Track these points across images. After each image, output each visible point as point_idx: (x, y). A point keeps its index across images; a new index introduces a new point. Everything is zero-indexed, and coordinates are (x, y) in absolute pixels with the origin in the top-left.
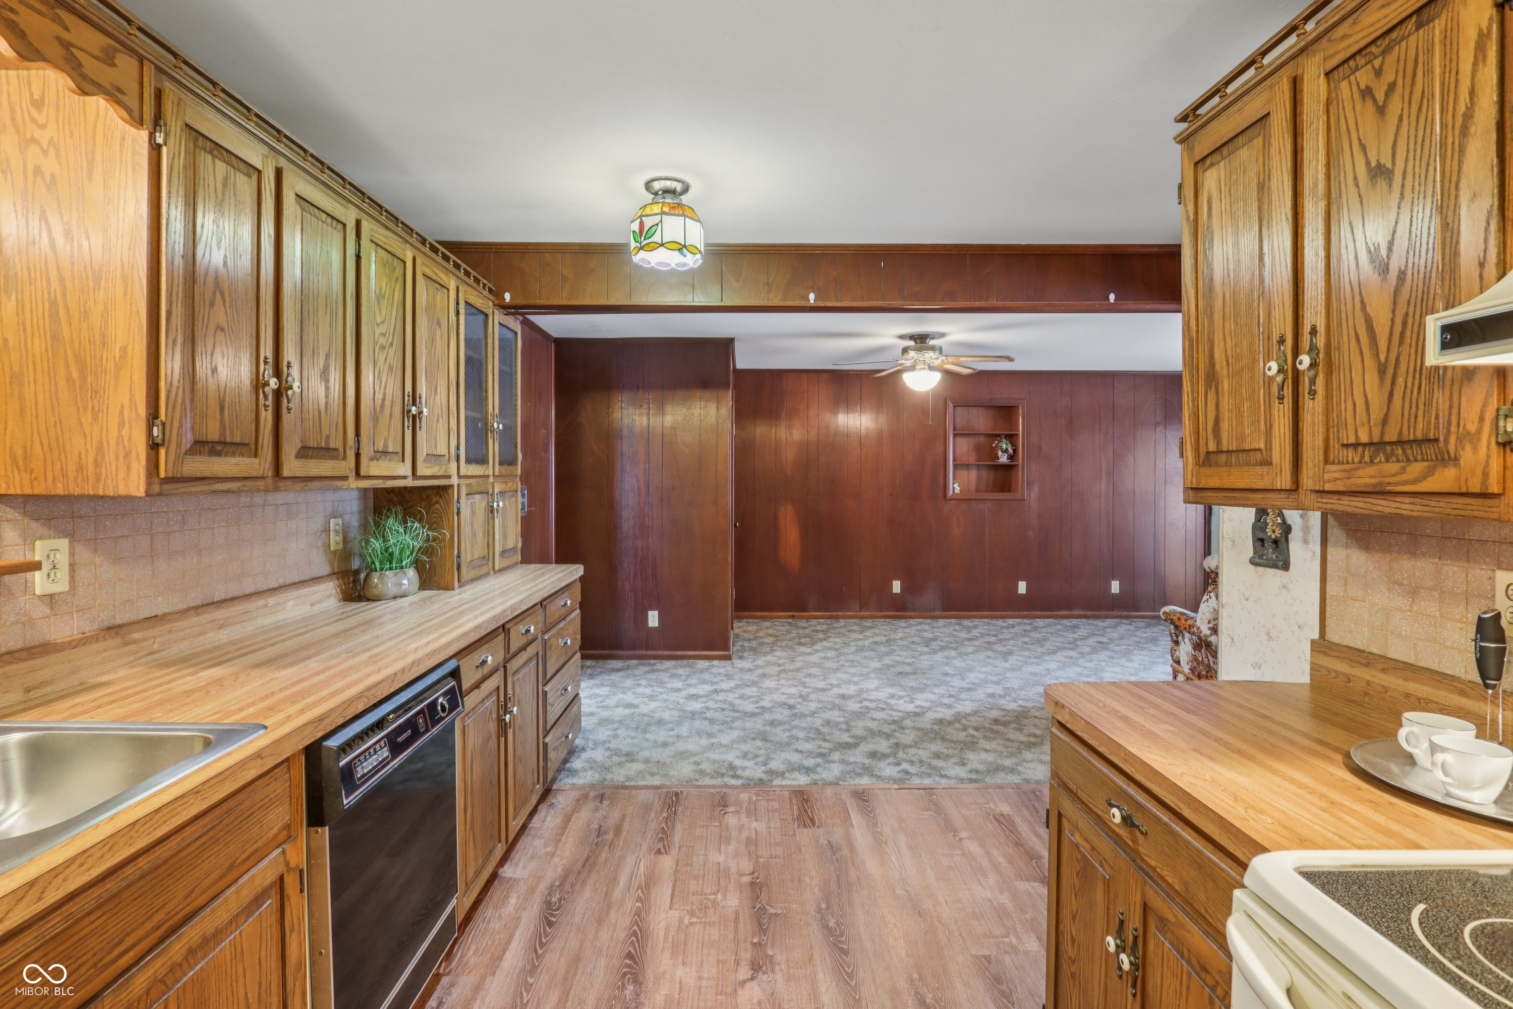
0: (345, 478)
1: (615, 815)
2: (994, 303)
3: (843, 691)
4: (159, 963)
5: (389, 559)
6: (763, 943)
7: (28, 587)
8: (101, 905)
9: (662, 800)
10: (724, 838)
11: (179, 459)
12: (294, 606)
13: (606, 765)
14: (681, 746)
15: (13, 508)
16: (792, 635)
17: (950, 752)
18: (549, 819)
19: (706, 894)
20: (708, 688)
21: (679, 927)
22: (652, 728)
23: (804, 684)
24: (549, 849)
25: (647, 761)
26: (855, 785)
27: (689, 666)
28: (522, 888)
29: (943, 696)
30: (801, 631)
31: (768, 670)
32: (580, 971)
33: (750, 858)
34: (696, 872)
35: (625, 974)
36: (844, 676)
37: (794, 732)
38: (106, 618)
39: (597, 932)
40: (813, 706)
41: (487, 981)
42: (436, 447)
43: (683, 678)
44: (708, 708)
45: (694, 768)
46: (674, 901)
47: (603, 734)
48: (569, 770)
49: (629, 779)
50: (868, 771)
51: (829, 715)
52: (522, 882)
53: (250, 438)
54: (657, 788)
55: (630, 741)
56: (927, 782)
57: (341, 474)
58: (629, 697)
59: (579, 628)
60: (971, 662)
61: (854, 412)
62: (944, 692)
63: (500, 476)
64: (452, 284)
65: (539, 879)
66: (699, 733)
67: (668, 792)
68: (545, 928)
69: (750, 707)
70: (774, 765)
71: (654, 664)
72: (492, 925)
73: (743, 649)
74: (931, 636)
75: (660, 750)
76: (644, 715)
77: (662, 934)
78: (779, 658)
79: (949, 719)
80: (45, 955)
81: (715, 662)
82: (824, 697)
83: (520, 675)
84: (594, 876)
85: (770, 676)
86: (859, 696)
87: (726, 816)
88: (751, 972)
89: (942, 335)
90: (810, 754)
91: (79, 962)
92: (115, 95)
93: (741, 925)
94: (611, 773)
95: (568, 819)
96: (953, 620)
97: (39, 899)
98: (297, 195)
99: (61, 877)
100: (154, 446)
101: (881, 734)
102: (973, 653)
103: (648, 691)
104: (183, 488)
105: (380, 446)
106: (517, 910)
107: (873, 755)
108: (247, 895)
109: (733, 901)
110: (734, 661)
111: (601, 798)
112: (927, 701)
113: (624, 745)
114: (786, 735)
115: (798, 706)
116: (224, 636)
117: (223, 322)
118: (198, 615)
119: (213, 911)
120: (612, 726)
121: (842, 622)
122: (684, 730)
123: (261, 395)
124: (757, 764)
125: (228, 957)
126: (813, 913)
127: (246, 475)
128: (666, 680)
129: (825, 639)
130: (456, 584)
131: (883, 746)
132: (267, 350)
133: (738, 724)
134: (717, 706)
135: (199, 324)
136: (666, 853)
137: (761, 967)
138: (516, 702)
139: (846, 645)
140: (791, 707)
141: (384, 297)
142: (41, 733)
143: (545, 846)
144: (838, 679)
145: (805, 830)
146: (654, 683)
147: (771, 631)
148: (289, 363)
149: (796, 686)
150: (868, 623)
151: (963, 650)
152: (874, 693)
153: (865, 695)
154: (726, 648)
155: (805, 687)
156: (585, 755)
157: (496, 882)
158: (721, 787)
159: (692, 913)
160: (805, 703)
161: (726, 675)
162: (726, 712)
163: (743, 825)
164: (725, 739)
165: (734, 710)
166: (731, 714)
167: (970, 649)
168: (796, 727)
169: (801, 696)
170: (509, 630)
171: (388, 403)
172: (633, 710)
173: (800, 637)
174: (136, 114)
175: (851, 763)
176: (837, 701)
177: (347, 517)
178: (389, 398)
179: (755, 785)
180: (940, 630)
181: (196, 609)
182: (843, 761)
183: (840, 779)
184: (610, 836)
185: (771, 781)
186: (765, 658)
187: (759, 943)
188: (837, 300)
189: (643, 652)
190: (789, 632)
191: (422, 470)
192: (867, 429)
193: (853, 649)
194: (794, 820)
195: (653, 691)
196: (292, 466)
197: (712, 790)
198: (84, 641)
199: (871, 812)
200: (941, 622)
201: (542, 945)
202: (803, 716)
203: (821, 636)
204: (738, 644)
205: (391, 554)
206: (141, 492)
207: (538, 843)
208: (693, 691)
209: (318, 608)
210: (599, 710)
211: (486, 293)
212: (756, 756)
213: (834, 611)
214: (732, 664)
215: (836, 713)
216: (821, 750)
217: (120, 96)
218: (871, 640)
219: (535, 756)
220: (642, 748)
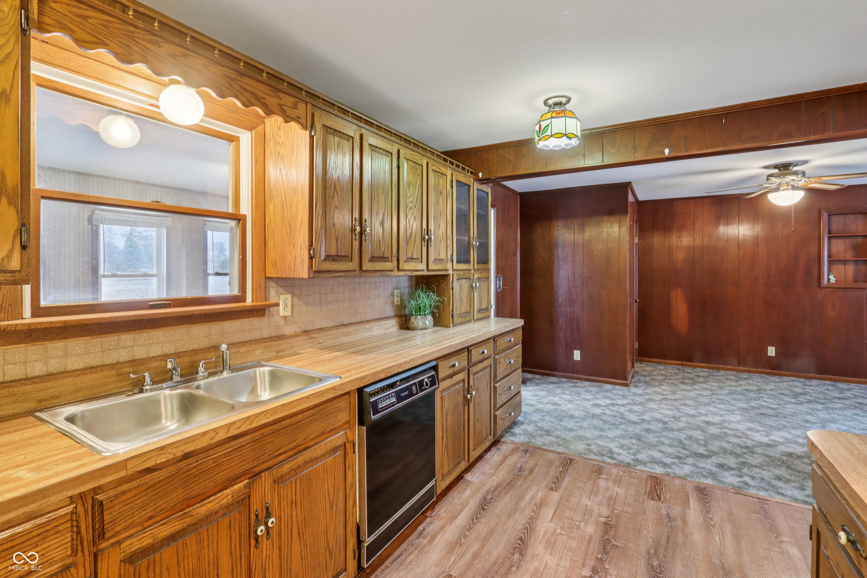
0: (392, 271)
1: (532, 463)
2: (831, 134)
3: (709, 419)
4: (294, 462)
5: (419, 310)
6: (604, 559)
7: (278, 312)
8: (273, 433)
9: (561, 460)
10: (594, 492)
11: (320, 262)
12: (377, 329)
13: (533, 434)
14: (581, 433)
15: (274, 282)
16: (678, 377)
17: (793, 478)
18: (495, 456)
19: (574, 521)
20: (608, 402)
21: (553, 533)
22: (566, 419)
23: (678, 410)
24: (492, 471)
25: (557, 437)
26: (699, 483)
27: (599, 387)
28: (474, 487)
29: (799, 436)
30: (686, 375)
31: (654, 397)
32: (492, 538)
33: (608, 508)
34: (571, 506)
35: (516, 548)
36: (712, 409)
37: (662, 439)
38: (304, 327)
39: (506, 521)
40: (681, 425)
41: (447, 527)
42: (439, 255)
43: (593, 393)
44: (604, 414)
45: (586, 447)
46: (554, 519)
47: (536, 417)
48: (512, 433)
49: (544, 444)
50: (713, 475)
51: (692, 433)
52: (474, 484)
53: (348, 253)
54: (560, 453)
55: (550, 424)
56: (762, 494)
57: (390, 269)
58: (556, 399)
59: (521, 355)
60: (835, 416)
61: (732, 224)
62: (800, 434)
63: (478, 270)
64: (449, 173)
65: (483, 485)
66: (595, 428)
67: (566, 457)
68: (480, 511)
69: (634, 417)
70: (640, 457)
71: (577, 383)
72: (455, 501)
73: (639, 381)
74: (801, 391)
75: (567, 432)
76: (563, 411)
77: (542, 534)
78: (664, 390)
79: (799, 454)
80: (254, 445)
81: (617, 387)
82: (692, 420)
83: (479, 375)
84: (512, 492)
85: (654, 401)
86: (721, 425)
87: (599, 480)
88: (591, 573)
89: (805, 162)
90: (670, 455)
91: (265, 452)
92: (297, 120)
93: (592, 545)
94: (535, 439)
95: (505, 458)
96: (827, 382)
97: (251, 424)
98: (369, 144)
99: (258, 418)
100: (311, 258)
101: (732, 453)
102: (841, 409)
103: (569, 397)
104: (322, 275)
105: (409, 255)
106: (469, 497)
107: (721, 466)
108: (329, 447)
109: (590, 529)
110: (630, 388)
111: (526, 451)
112: (782, 437)
113: (546, 426)
114: (655, 440)
115: (670, 423)
116: (347, 339)
117: (338, 205)
118: (337, 329)
119: (315, 449)
120: (542, 414)
121: (722, 372)
122: (586, 424)
123: (354, 235)
124: (629, 453)
125: (321, 470)
126: (643, 553)
127: (347, 270)
128: (582, 393)
129: (704, 382)
130: (451, 325)
131: (732, 461)
132: (356, 215)
133: (623, 426)
134: (611, 413)
135: (328, 206)
136: (556, 491)
137: (598, 573)
138: (476, 389)
139: (721, 388)
140: (664, 423)
141: (411, 184)
142: (275, 368)
143: (490, 469)
144: (707, 410)
145: (652, 502)
146: (574, 394)
147: (663, 372)
148: (365, 219)
149: (672, 410)
150: (745, 375)
151: (831, 405)
152: (735, 425)
153: (726, 425)
154: (625, 378)
155: (679, 412)
156: (522, 427)
157: (462, 481)
158: (600, 462)
159: (563, 528)
160: (676, 422)
161: (622, 396)
162: (617, 418)
163: (609, 488)
164: (611, 434)
165: (622, 418)
166: (620, 420)
167: (838, 406)
168: (664, 436)
169: (674, 417)
170: (471, 350)
171: (413, 235)
172: (557, 407)
173: (684, 378)
174: (305, 125)
175: (700, 468)
176: (702, 425)
177: (402, 289)
178: (414, 232)
179: (624, 466)
180: (812, 388)
181: (336, 327)
182: (694, 465)
183: (688, 476)
184: (526, 473)
185: (636, 466)
186: (653, 389)
187: (601, 559)
188: (686, 151)
189: (571, 375)
190: (676, 374)
191: (432, 266)
192: (744, 235)
193: (725, 392)
194: (645, 493)
195: (572, 398)
196: (367, 265)
197: (594, 462)
198: (296, 336)
199: (707, 503)
200: (815, 382)
201: (477, 518)
202: (672, 430)
203: (701, 380)
204: (636, 378)
205: (420, 308)
206: (306, 277)
207: (487, 467)
208: (597, 402)
209: (388, 331)
210: (537, 404)
211: (469, 174)
212: (630, 449)
213: (716, 364)
214: (629, 389)
215: (699, 433)
216: (679, 454)
217: (299, 120)
218: (744, 387)
219: (488, 420)
220: (557, 429)
